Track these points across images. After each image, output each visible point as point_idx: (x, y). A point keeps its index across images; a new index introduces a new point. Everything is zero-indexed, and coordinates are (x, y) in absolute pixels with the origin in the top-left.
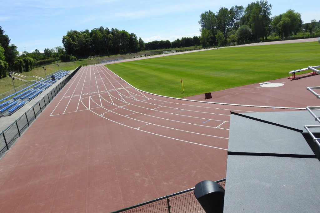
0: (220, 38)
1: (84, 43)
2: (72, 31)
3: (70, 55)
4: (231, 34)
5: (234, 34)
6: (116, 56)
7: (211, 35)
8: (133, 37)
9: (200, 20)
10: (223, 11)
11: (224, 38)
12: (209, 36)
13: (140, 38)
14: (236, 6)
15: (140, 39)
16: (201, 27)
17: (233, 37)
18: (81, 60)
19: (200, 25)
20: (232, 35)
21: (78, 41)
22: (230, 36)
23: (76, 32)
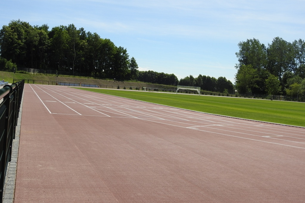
0: (274, 86)
1: (35, 46)
2: (19, 21)
3: (8, 60)
4: (293, 83)
5: (299, 82)
6: (86, 78)
7: (257, 77)
8: (122, 54)
9: (238, 52)
10: (279, 44)
11: (280, 87)
12: (254, 78)
13: (133, 58)
14: (300, 41)
15: (133, 61)
16: (238, 63)
17: (297, 88)
18: (23, 73)
19: (238, 59)
20: (295, 85)
21: (25, 38)
22: (291, 86)
23: (26, 25)
